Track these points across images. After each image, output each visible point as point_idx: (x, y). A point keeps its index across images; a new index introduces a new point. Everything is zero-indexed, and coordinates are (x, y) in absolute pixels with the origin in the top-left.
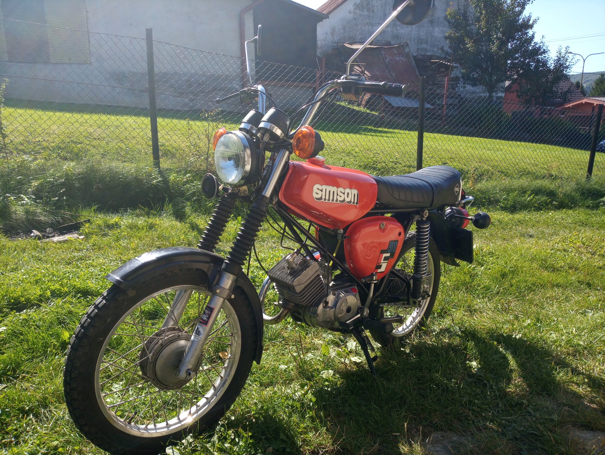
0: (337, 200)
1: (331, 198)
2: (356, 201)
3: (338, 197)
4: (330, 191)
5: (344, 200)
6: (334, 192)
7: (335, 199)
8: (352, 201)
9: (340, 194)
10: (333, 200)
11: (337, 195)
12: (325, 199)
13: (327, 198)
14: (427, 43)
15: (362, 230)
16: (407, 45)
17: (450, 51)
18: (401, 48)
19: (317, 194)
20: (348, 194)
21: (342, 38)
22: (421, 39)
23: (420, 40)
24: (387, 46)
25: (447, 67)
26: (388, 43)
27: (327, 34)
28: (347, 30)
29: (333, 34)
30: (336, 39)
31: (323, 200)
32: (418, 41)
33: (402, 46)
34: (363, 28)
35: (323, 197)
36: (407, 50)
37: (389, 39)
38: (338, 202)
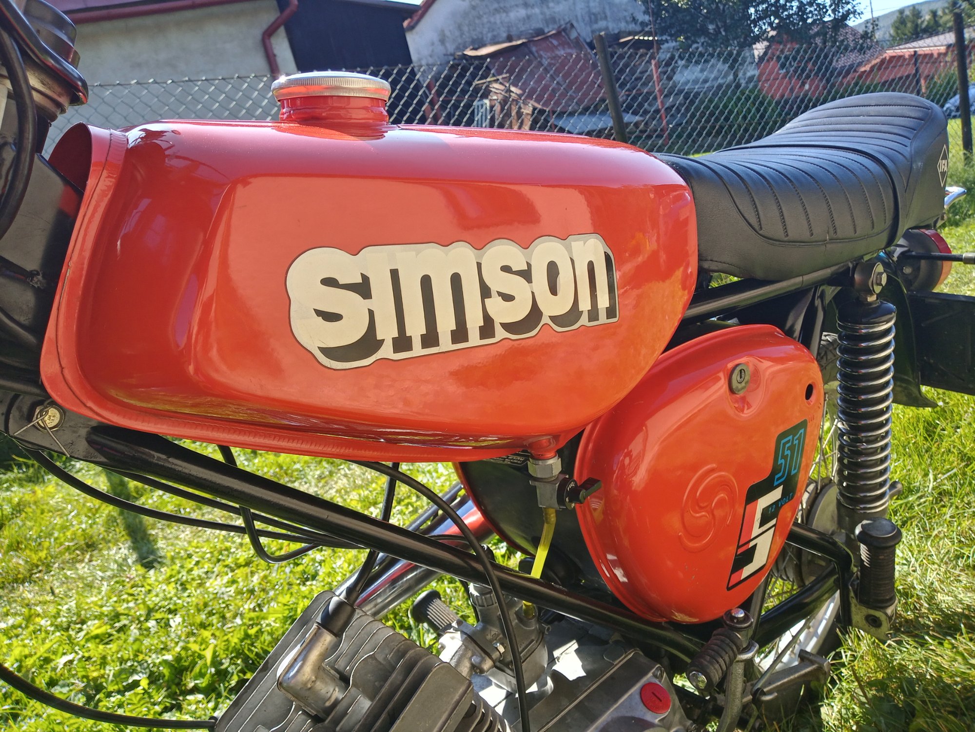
0: (487, 329)
1: (446, 323)
2: (603, 302)
3: (495, 305)
4: (426, 282)
5: (535, 313)
6: (456, 281)
7: (474, 321)
8: (585, 305)
9: (498, 282)
10: (460, 334)
11: (485, 292)
12: (402, 343)
13: (416, 328)
14: (606, 18)
15: (650, 423)
16: (572, 26)
17: (647, 18)
18: (563, 34)
19: (332, 317)
20: (553, 270)
21: (459, 44)
22: (594, 14)
23: (593, 17)
24: (538, 36)
25: (649, 45)
26: (540, 32)
27: (433, 44)
28: (466, 29)
29: (442, 41)
30: (451, 48)
31: (386, 351)
32: (590, 18)
33: (564, 30)
34: (492, 20)
35: (387, 331)
36: (574, 35)
37: (540, 25)
38: (500, 333)
